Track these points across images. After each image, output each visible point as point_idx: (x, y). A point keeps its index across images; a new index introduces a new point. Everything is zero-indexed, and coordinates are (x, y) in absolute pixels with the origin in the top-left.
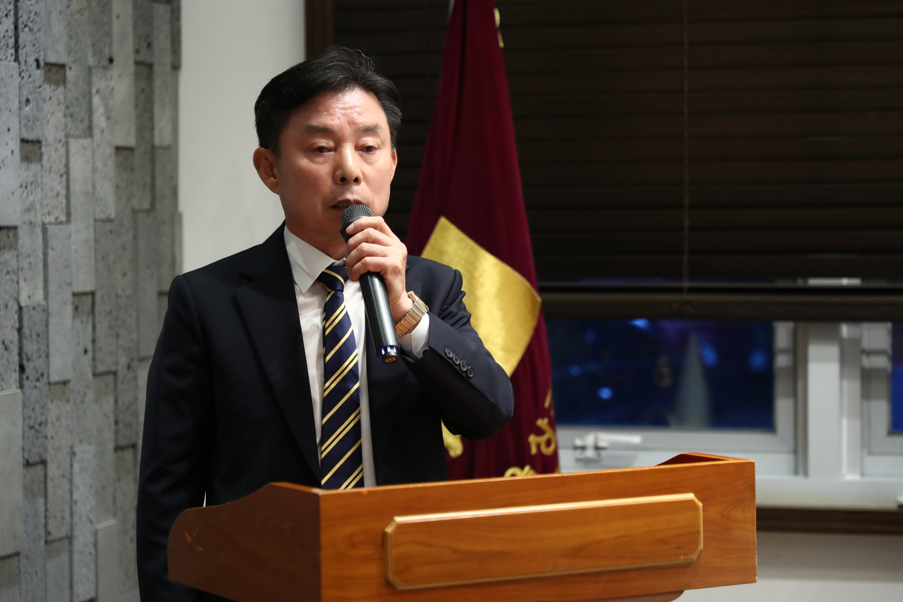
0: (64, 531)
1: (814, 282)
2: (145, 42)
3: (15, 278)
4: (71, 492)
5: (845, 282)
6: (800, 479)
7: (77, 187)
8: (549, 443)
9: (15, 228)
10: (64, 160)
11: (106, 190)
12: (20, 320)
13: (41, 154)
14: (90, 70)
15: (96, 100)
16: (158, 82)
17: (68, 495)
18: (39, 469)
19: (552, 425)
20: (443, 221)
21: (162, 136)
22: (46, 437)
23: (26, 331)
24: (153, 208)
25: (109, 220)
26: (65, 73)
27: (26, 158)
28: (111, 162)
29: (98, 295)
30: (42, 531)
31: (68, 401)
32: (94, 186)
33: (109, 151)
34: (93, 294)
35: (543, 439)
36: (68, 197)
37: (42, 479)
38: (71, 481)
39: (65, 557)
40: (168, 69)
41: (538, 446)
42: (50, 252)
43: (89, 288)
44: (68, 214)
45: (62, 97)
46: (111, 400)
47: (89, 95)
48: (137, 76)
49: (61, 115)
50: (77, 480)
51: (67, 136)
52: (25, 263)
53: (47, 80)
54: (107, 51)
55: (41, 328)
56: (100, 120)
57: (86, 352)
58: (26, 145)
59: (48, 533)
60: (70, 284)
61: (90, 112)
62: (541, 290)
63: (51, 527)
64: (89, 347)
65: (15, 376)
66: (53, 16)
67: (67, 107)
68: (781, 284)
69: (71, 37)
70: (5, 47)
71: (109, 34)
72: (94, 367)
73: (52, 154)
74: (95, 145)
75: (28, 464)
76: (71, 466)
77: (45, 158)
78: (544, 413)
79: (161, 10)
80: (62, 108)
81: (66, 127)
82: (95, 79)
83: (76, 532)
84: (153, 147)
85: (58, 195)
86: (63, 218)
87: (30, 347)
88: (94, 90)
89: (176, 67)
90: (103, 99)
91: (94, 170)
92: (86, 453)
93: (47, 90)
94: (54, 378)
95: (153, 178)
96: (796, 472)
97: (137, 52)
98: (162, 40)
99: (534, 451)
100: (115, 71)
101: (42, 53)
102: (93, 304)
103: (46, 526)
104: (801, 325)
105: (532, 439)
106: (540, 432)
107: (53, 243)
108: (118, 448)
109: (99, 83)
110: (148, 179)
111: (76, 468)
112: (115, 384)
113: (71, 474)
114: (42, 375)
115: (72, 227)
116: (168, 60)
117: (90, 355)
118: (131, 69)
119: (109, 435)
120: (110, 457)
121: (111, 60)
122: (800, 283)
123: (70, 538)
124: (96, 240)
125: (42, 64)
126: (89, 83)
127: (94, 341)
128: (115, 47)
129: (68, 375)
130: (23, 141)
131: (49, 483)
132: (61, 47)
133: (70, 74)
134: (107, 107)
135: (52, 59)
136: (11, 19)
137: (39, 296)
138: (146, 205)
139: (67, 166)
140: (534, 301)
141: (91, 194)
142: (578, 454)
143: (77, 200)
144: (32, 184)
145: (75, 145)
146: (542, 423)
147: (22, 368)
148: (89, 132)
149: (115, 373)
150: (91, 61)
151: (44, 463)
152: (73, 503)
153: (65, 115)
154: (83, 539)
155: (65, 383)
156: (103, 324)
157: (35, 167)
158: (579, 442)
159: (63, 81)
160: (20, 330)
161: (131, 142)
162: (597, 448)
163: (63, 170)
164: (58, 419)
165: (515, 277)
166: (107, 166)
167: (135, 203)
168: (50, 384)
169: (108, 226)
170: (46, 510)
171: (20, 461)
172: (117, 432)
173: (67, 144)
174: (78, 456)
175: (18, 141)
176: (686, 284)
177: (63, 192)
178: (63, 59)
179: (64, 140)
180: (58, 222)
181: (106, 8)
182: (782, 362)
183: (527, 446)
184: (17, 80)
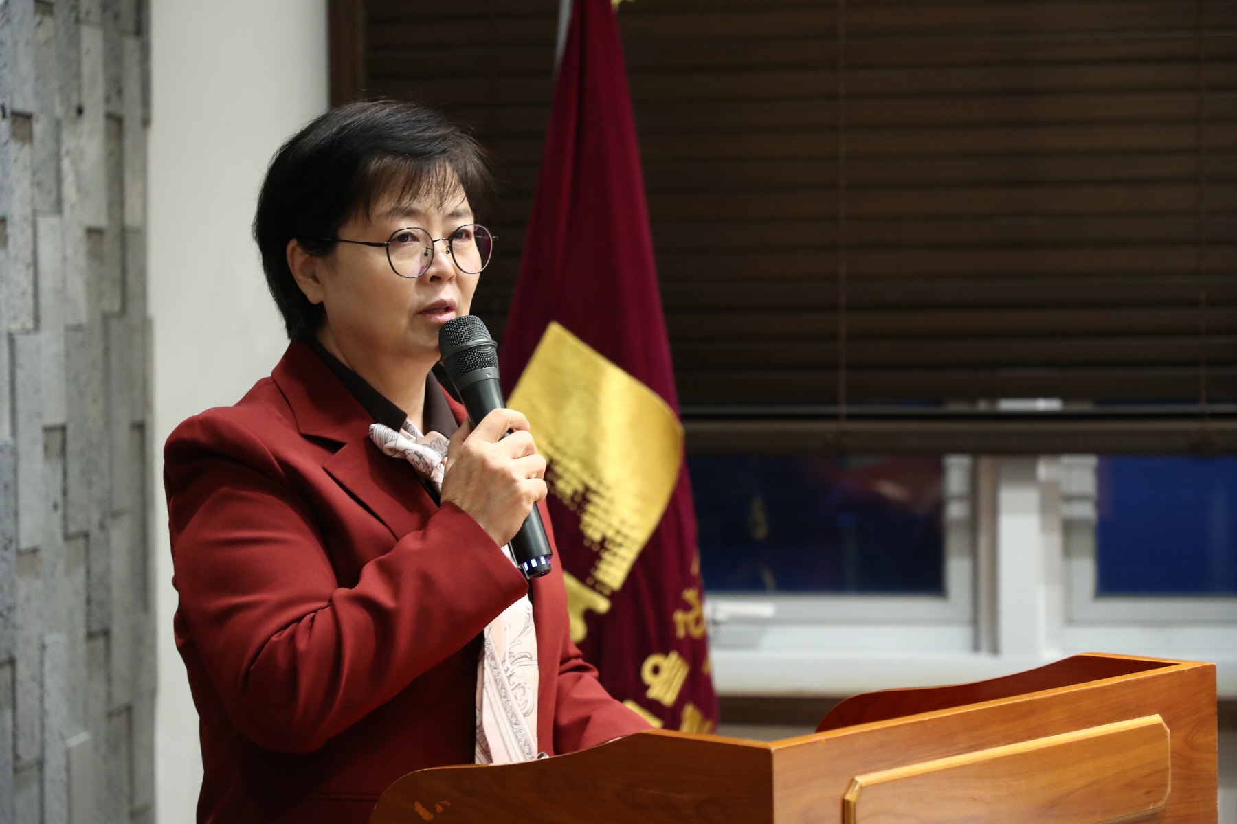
0: (34, 752)
2: (116, 89)
4: (42, 700)
5: (1042, 405)
7: (46, 283)
8: (697, 622)
10: (30, 247)
11: (77, 287)
13: (6, 236)
14: (58, 124)
15: (66, 164)
16: (129, 142)
17: (37, 705)
18: (7, 670)
19: (701, 595)
20: (555, 328)
21: (132, 215)
22: (14, 626)
24: (123, 310)
25: (78, 328)
26: (31, 127)
28: (83, 249)
29: (70, 429)
30: (9, 756)
31: (37, 575)
32: (64, 281)
33: (80, 233)
34: (63, 429)
35: (691, 617)
36: (36, 296)
37: (9, 683)
38: (42, 685)
39: (35, 789)
40: (138, 125)
41: (686, 626)
42: (20, 374)
43: (59, 420)
44: (37, 319)
45: (28, 160)
47: (57, 157)
49: (26, 183)
50: (49, 682)
51: (35, 213)
53: (14, 135)
55: (9, 477)
56: (70, 192)
57: (55, 507)
59: (17, 757)
60: (39, 415)
61: (59, 180)
63: (21, 751)
64: (59, 499)
66: (21, 47)
67: (34, 174)
68: (954, 407)
69: (38, 78)
71: (78, 75)
72: (65, 527)
73: (17, 237)
74: (65, 225)
76: (42, 663)
77: (11, 242)
78: (688, 582)
79: (131, 44)
80: (28, 174)
81: (32, 199)
82: (65, 135)
83: (47, 754)
84: (124, 229)
85: (24, 293)
86: (30, 325)
88: (64, 150)
89: (146, 122)
90: (74, 163)
91: (64, 259)
93: (13, 147)
94: (25, 544)
95: (124, 271)
96: (976, 647)
97: (108, 100)
98: (132, 87)
99: (681, 633)
100: (85, 125)
101: (8, 98)
102: (64, 443)
103: (15, 748)
104: (985, 463)
105: (680, 617)
106: (687, 607)
107: (22, 359)
108: (90, 636)
109: (68, 142)
110: (117, 272)
111: (47, 665)
112: (87, 549)
113: (42, 674)
114: (11, 541)
116: (138, 112)
117: (60, 511)
118: (101, 123)
119: (80, 618)
121: (80, 111)
122: (982, 406)
123: (41, 763)
124: (68, 355)
125: (8, 112)
126: (58, 140)
127: (65, 492)
128: (85, 93)
129: (39, 540)
131: (20, 690)
132: (28, 90)
133: (39, 128)
134: (78, 175)
135: (20, 106)
137: (6, 432)
138: (116, 306)
139: (35, 253)
140: (674, 432)
141: (62, 293)
143: (46, 300)
146: (690, 595)
148: (58, 206)
149: (86, 535)
150: (59, 111)
151: (12, 662)
152: (43, 713)
153: (32, 185)
154: (54, 763)
155: (34, 551)
159: (30, 137)
161: (101, 221)
162: (713, 622)
163: (29, 259)
164: (28, 599)
166: (78, 253)
167: (106, 305)
168: (19, 553)
169: (80, 336)
170: (15, 725)
172: (88, 615)
173: (34, 225)
174: (50, 650)
176: (843, 409)
177: (30, 290)
178: (30, 107)
179: (30, 219)
180: (26, 332)
181: (75, 41)
182: (956, 511)
183: (672, 626)
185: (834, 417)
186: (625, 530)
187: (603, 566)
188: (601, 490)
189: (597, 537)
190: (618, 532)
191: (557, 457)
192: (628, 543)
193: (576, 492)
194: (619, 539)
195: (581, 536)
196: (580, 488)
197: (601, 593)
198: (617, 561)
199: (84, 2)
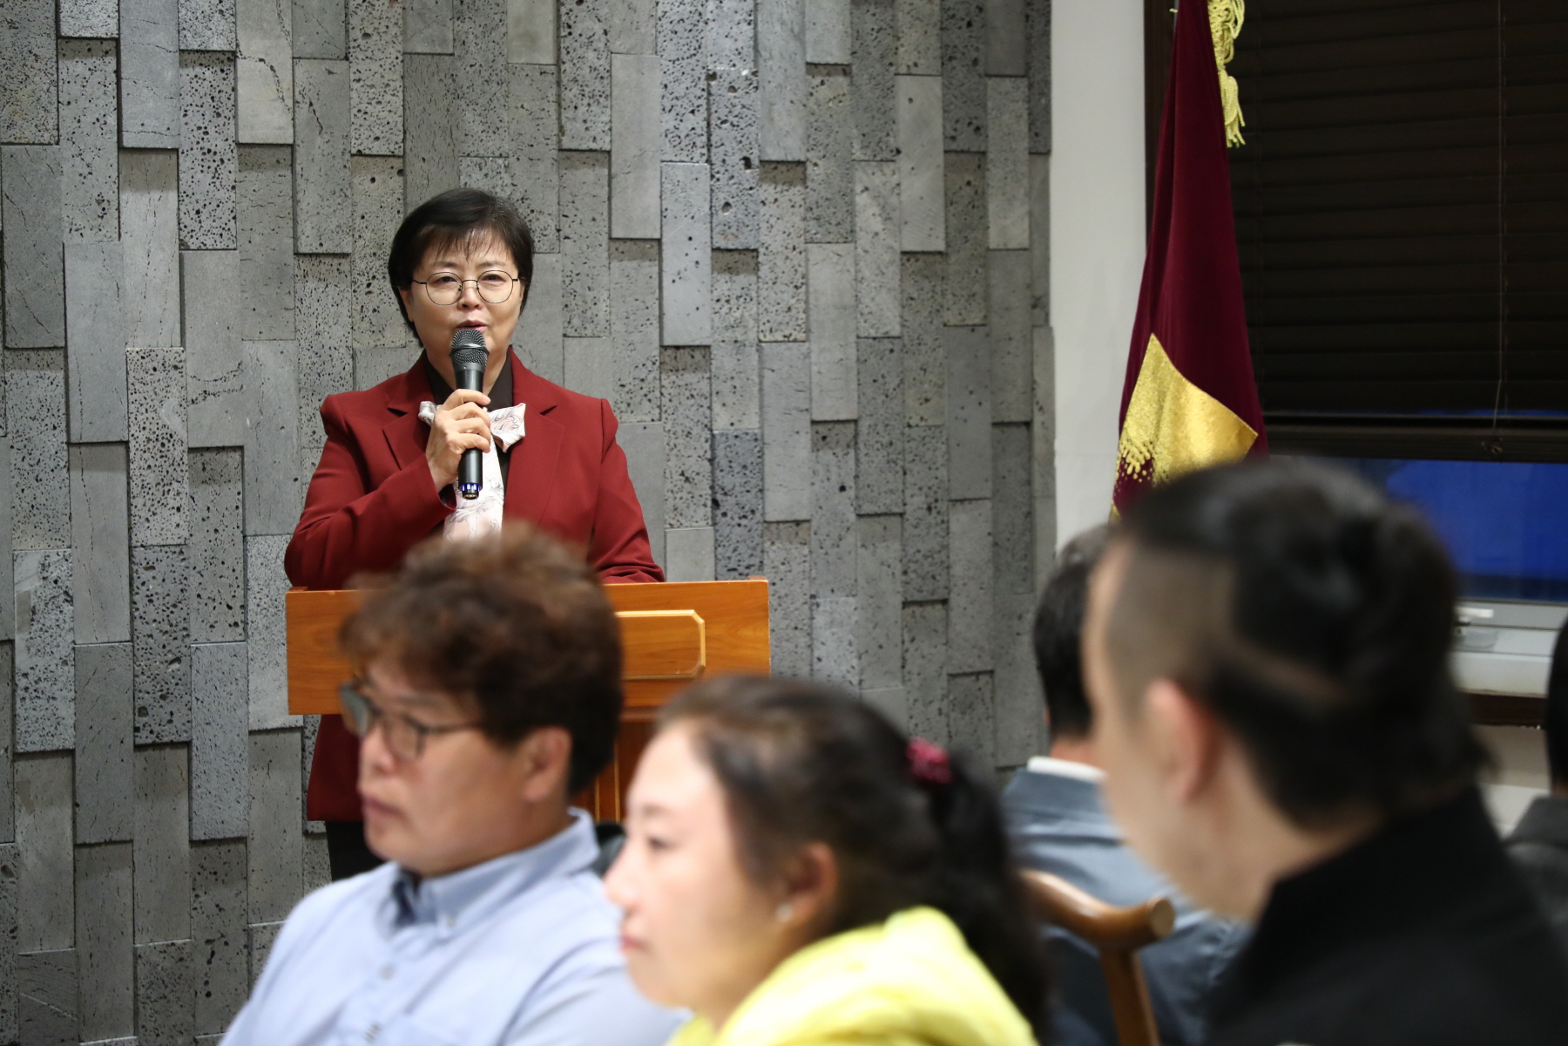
2: (970, 126)
3: (706, 403)
4: (810, 647)
7: (822, 300)
9: (708, 347)
10: (802, 270)
11: (883, 303)
12: (713, 449)
13: (757, 264)
14: (853, 165)
15: (862, 199)
16: (998, 172)
17: (804, 651)
21: (1005, 237)
23: (723, 461)
24: (986, 321)
25: (887, 337)
26: (804, 171)
27: (727, 269)
28: (893, 270)
29: (864, 425)
31: (804, 543)
32: (857, 298)
33: (890, 257)
34: (855, 422)
36: (807, 311)
38: (810, 635)
40: (1022, 155)
42: (770, 376)
44: (808, 331)
45: (798, 200)
46: (895, 546)
47: (847, 195)
48: (948, 168)
49: (796, 218)
50: (823, 634)
51: (808, 242)
52: (723, 387)
53: (768, 180)
54: (889, 142)
55: (749, 459)
56: (869, 222)
57: (842, 489)
58: (720, 254)
60: (807, 411)
61: (852, 213)
64: (850, 484)
65: (705, 511)
66: (779, 108)
67: (809, 210)
69: (815, 130)
70: (689, 147)
71: (895, 121)
72: (859, 507)
73: (777, 264)
74: (860, 251)
76: (811, 617)
77: (765, 268)
79: (1006, 87)
80: (800, 210)
81: (806, 231)
82: (860, 175)
85: (789, 309)
86: (800, 335)
87: (730, 481)
88: (858, 189)
89: (1041, 150)
90: (877, 197)
92: (842, 605)
93: (769, 191)
94: (776, 515)
95: (987, 287)
97: (951, 139)
98: (1007, 122)
100: (904, 163)
101: (756, 151)
102: (856, 436)
107: (776, 364)
108: (910, 603)
109: (868, 179)
110: (978, 289)
111: (820, 620)
112: (902, 528)
113: (811, 626)
114: (753, 512)
115: (813, 346)
116: (1023, 145)
117: (850, 493)
118: (938, 159)
119: (891, 586)
120: (896, 612)
121: (899, 151)
124: (861, 361)
125: (755, 162)
126: (850, 180)
127: (858, 476)
128: (905, 137)
129: (805, 514)
130: (716, 250)
132: (793, 142)
133: (816, 172)
134: (886, 207)
135: (774, 154)
136: (702, 114)
137: (750, 423)
138: (977, 318)
139: (805, 276)
141: (852, 308)
144: (738, 297)
145: (820, 252)
147: (716, 503)
148: (850, 237)
149: (900, 515)
150: (858, 155)
152: (814, 660)
153: (804, 219)
155: (799, 522)
156: (876, 458)
157: (743, 279)
159: (804, 180)
160: (712, 460)
161: (936, 245)
163: (800, 281)
164: (784, 563)
166: (884, 274)
167: (952, 317)
168: (767, 522)
169: (886, 345)
172: (906, 584)
173: (806, 251)
174: (826, 608)
175: (709, 250)
177: (800, 306)
179: (802, 247)
180: (789, 340)
181: (886, 92)
184: (705, 182)
185: (1487, 424)
191: (1154, 451)
199: (905, 57)
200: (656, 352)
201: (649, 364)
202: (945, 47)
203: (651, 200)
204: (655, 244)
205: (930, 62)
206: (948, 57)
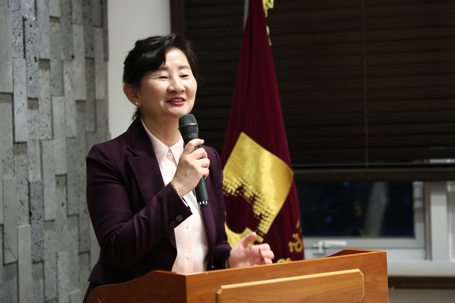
0: (54, 295)
1: (433, 161)
2: (90, 47)
3: (26, 168)
4: (57, 276)
6: (428, 262)
7: (57, 121)
8: (299, 246)
9: (25, 143)
10: (50, 108)
11: (72, 123)
12: (29, 189)
13: (38, 105)
14: (62, 62)
15: (66, 77)
16: (97, 67)
17: (55, 278)
18: (40, 265)
19: (301, 237)
20: (243, 134)
21: (99, 94)
22: (43, 248)
23: (32, 195)
24: (96, 131)
25: (73, 138)
26: (49, 64)
27: (31, 107)
28: (74, 108)
29: (69, 176)
30: (42, 296)
31: (54, 230)
32: (65, 120)
33: (73, 102)
34: (66, 175)
35: (296, 244)
36: (52, 126)
37: (42, 270)
38: (57, 271)
40: (102, 60)
41: (294, 248)
42: (44, 155)
43: (64, 172)
44: (53, 135)
45: (48, 76)
46: (76, 229)
47: (62, 75)
48: (86, 65)
49: (47, 85)
50: (60, 270)
51: (51, 96)
52: (31, 161)
53: (41, 67)
54: (71, 53)
55: (40, 193)
56: (68, 87)
57: (63, 205)
58: (30, 101)
59: (45, 297)
60: (54, 170)
61: (63, 83)
62: (293, 168)
63: (47, 294)
64: (65, 202)
65: (27, 218)
66: (43, 35)
67: (51, 81)
68: (416, 162)
69: (52, 46)
70: (19, 51)
71: (72, 44)
72: (67, 212)
73: (43, 105)
74: (66, 100)
75: (34, 262)
76: (57, 263)
77: (40, 107)
78: (296, 231)
79: (98, 31)
80: (49, 81)
81: (51, 91)
82: (65, 66)
83: (60, 296)
84: (95, 100)
85: (47, 126)
86: (50, 137)
87: (34, 203)
88: (64, 72)
89: (106, 59)
90: (69, 76)
91: (66, 112)
92: (64, 256)
93: (41, 72)
94: (47, 218)
95: (96, 116)
96: (426, 258)
97: (86, 52)
98: (99, 46)
99: (291, 250)
100: (75, 62)
101: (38, 54)
102: (66, 181)
103: (44, 293)
104: (427, 183)
105: (291, 244)
106: (294, 241)
107: (45, 150)
108: (80, 253)
109: (67, 68)
110: (93, 117)
111: (59, 263)
112: (78, 221)
113: (57, 267)
114: (41, 217)
115: (55, 142)
116: (102, 56)
117: (65, 206)
118: (83, 61)
119: (75, 246)
120: (76, 258)
121: (73, 57)
122: (425, 162)
123: (57, 300)
124: (67, 148)
125: (38, 59)
126: (62, 69)
127: (67, 199)
128: (75, 50)
129: (54, 217)
130: (29, 99)
131: (46, 272)
132: (47, 51)
133: (52, 64)
134: (71, 80)
135: (43, 57)
136: (22, 37)
137: (39, 177)
138: (92, 129)
139: (51, 111)
140: (290, 174)
141: (64, 125)
142: (314, 251)
143: (57, 128)
144: (34, 120)
145: (56, 100)
146: (296, 236)
147: (30, 214)
148: (62, 93)
149: (78, 215)
150: (63, 57)
151: (42, 261)
152: (58, 281)
153: (50, 85)
154: (63, 300)
155: (53, 221)
156: (71, 191)
157: (35, 112)
158: (315, 245)
159: (49, 68)
160: (29, 194)
161: (84, 98)
162: (324, 248)
163: (49, 113)
164: (49, 239)
165: (280, 162)
166: (72, 110)
167: (87, 129)
168: (45, 221)
169: (73, 141)
170: (44, 285)
171: (30, 261)
172: (79, 245)
173: (51, 100)
174: (60, 258)
175: (26, 99)
176: (367, 164)
177: (50, 124)
178: (48, 57)
179: (49, 98)
180: (47, 139)
181: (70, 31)
182: (417, 204)
183: (288, 248)
184: (25, 68)
185: (363, 167)
186: (269, 211)
187: (261, 225)
188: (259, 196)
189: (258, 214)
190: (266, 212)
191: (244, 183)
192: (270, 216)
193: (251, 197)
194: (266, 215)
195: (253, 213)
196: (252, 195)
197: (260, 235)
198: (266, 223)
199: (74, 16)
200: (12, 145)
201: (10, 151)
202: (84, 13)
203: (10, 75)
204: (11, 95)
205: (80, 20)
206: (84, 17)
